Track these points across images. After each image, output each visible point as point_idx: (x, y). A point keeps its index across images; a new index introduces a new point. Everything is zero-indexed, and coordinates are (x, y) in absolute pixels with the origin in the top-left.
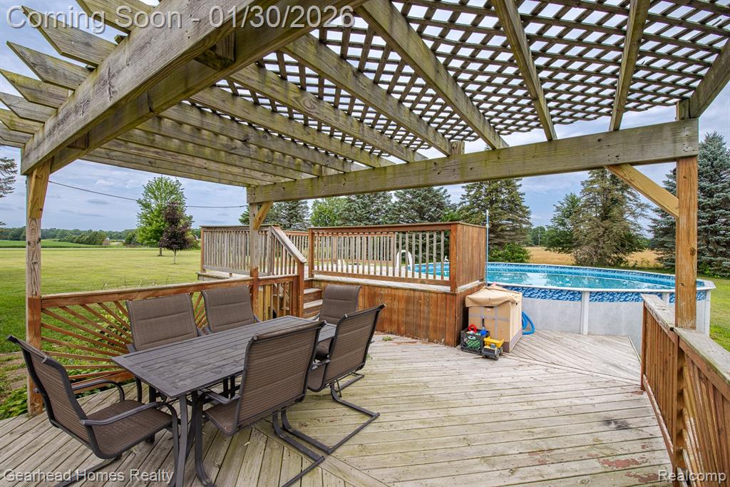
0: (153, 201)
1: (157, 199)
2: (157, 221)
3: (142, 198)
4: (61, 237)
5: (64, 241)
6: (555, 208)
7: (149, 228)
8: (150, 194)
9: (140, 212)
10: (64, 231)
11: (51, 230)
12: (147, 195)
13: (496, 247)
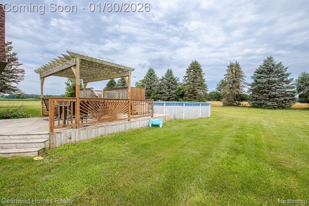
0: (70, 82)
1: (72, 82)
2: (72, 90)
3: (66, 82)
4: (36, 97)
5: (38, 99)
6: (216, 84)
7: (69, 92)
8: (69, 80)
9: (66, 87)
10: (37, 95)
11: (32, 95)
12: (68, 80)
13: (194, 99)
